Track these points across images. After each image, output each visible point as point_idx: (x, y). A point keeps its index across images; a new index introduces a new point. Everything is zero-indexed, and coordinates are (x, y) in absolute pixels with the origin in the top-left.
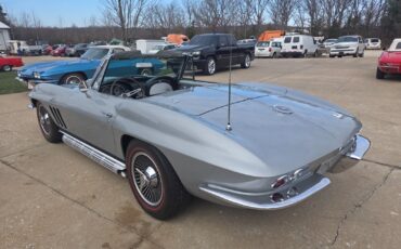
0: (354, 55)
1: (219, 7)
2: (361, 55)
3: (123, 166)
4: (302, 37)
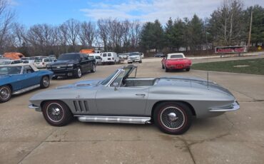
2: (141, 62)
3: (149, 119)
4: (112, 53)
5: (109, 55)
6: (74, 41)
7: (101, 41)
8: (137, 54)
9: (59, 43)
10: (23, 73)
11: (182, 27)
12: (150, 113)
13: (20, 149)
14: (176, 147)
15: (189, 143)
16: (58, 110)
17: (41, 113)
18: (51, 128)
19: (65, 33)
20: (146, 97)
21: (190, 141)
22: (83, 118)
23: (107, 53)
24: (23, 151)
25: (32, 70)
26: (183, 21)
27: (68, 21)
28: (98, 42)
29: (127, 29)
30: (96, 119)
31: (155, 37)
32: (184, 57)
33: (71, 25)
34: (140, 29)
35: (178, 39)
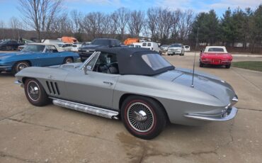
0: (180, 55)
1: (96, 21)
2: (183, 55)
4: (152, 43)
5: (149, 45)
6: (122, 29)
7: (150, 31)
8: (180, 46)
10: (46, 52)
11: (242, 19)
14: (128, 154)
16: (36, 88)
19: (116, 21)
22: (56, 102)
23: (147, 43)
26: (244, 11)
27: (119, 10)
28: (145, 32)
29: (178, 19)
31: (208, 29)
32: (225, 51)
33: (121, 13)
34: (192, 20)
35: (235, 32)
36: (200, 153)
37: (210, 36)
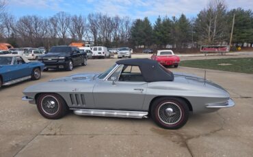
0: (129, 57)
3: (147, 113)
4: (102, 48)
5: (100, 49)
6: (64, 34)
7: (91, 35)
8: (127, 50)
9: (49, 35)
10: (14, 63)
11: (170, 26)
12: (147, 108)
13: (13, 143)
15: (185, 137)
16: (53, 103)
17: (35, 106)
18: (45, 121)
19: (55, 25)
20: (144, 92)
21: (186, 135)
22: (80, 112)
23: (98, 47)
24: (17, 144)
25: (23, 62)
27: (58, 14)
28: (88, 36)
29: (117, 25)
30: (92, 112)
31: (145, 33)
32: (173, 54)
33: (61, 17)
35: (166, 37)
36: (215, 131)
37: (147, 40)
